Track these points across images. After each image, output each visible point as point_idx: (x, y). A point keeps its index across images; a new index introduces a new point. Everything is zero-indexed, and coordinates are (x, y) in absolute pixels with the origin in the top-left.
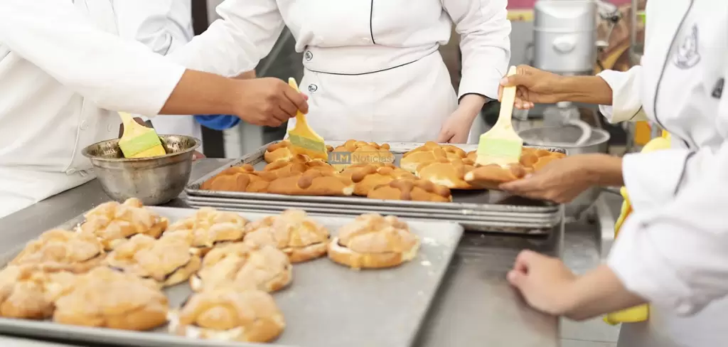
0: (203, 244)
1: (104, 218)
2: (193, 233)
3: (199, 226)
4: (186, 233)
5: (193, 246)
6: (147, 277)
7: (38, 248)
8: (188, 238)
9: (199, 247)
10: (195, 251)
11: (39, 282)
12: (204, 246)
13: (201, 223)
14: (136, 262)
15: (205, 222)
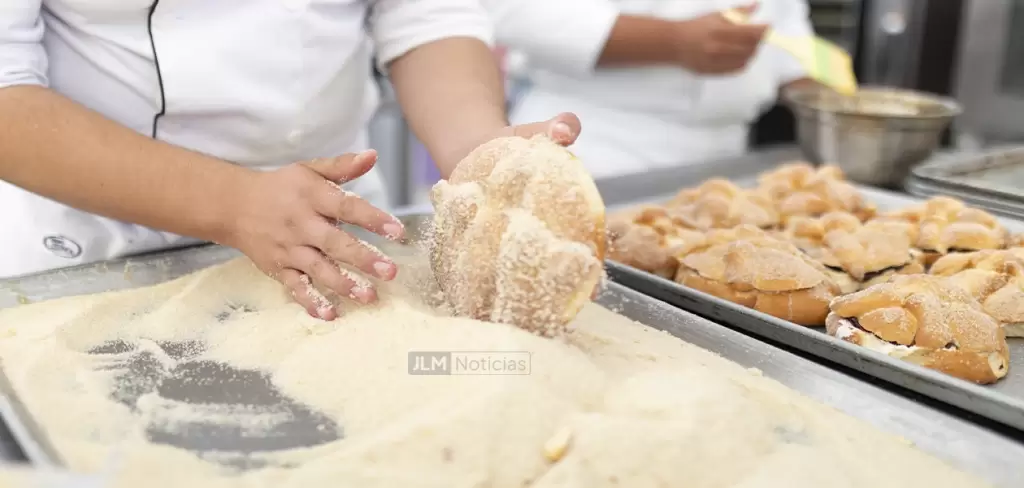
0: (932, 248)
1: (787, 184)
2: (919, 230)
3: (929, 220)
4: (907, 226)
5: (914, 246)
6: (837, 269)
7: (691, 199)
8: (908, 234)
9: (925, 251)
10: (917, 253)
11: (661, 231)
12: (934, 251)
13: (935, 217)
14: (826, 245)
15: (942, 216)
